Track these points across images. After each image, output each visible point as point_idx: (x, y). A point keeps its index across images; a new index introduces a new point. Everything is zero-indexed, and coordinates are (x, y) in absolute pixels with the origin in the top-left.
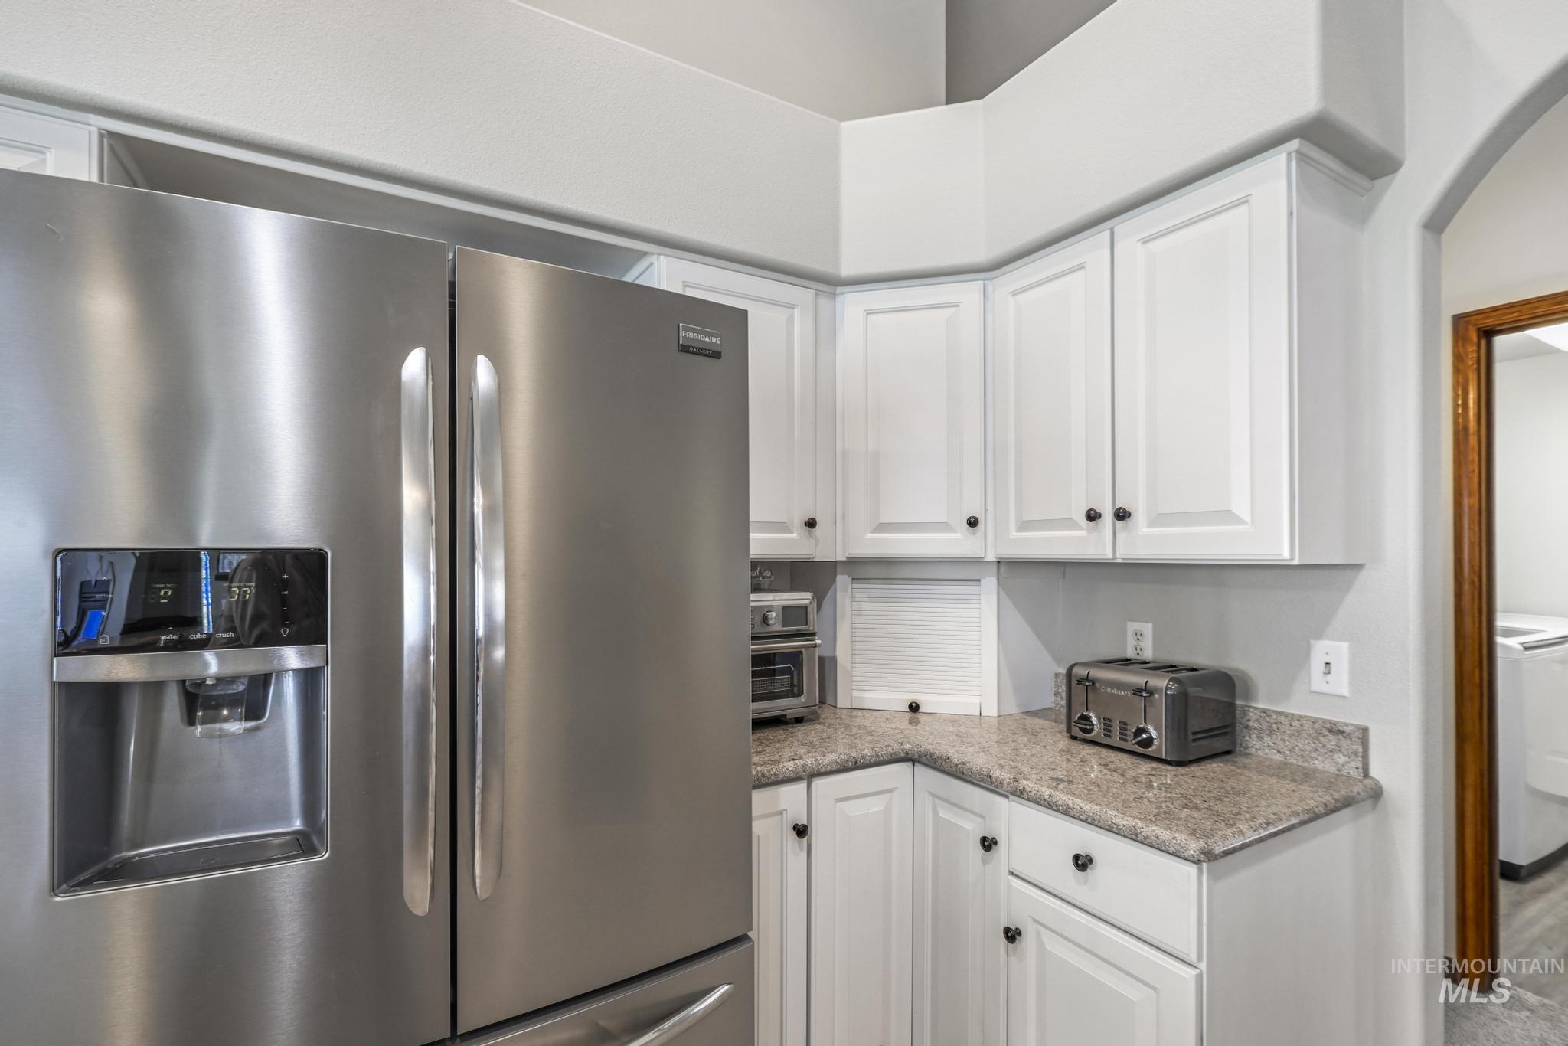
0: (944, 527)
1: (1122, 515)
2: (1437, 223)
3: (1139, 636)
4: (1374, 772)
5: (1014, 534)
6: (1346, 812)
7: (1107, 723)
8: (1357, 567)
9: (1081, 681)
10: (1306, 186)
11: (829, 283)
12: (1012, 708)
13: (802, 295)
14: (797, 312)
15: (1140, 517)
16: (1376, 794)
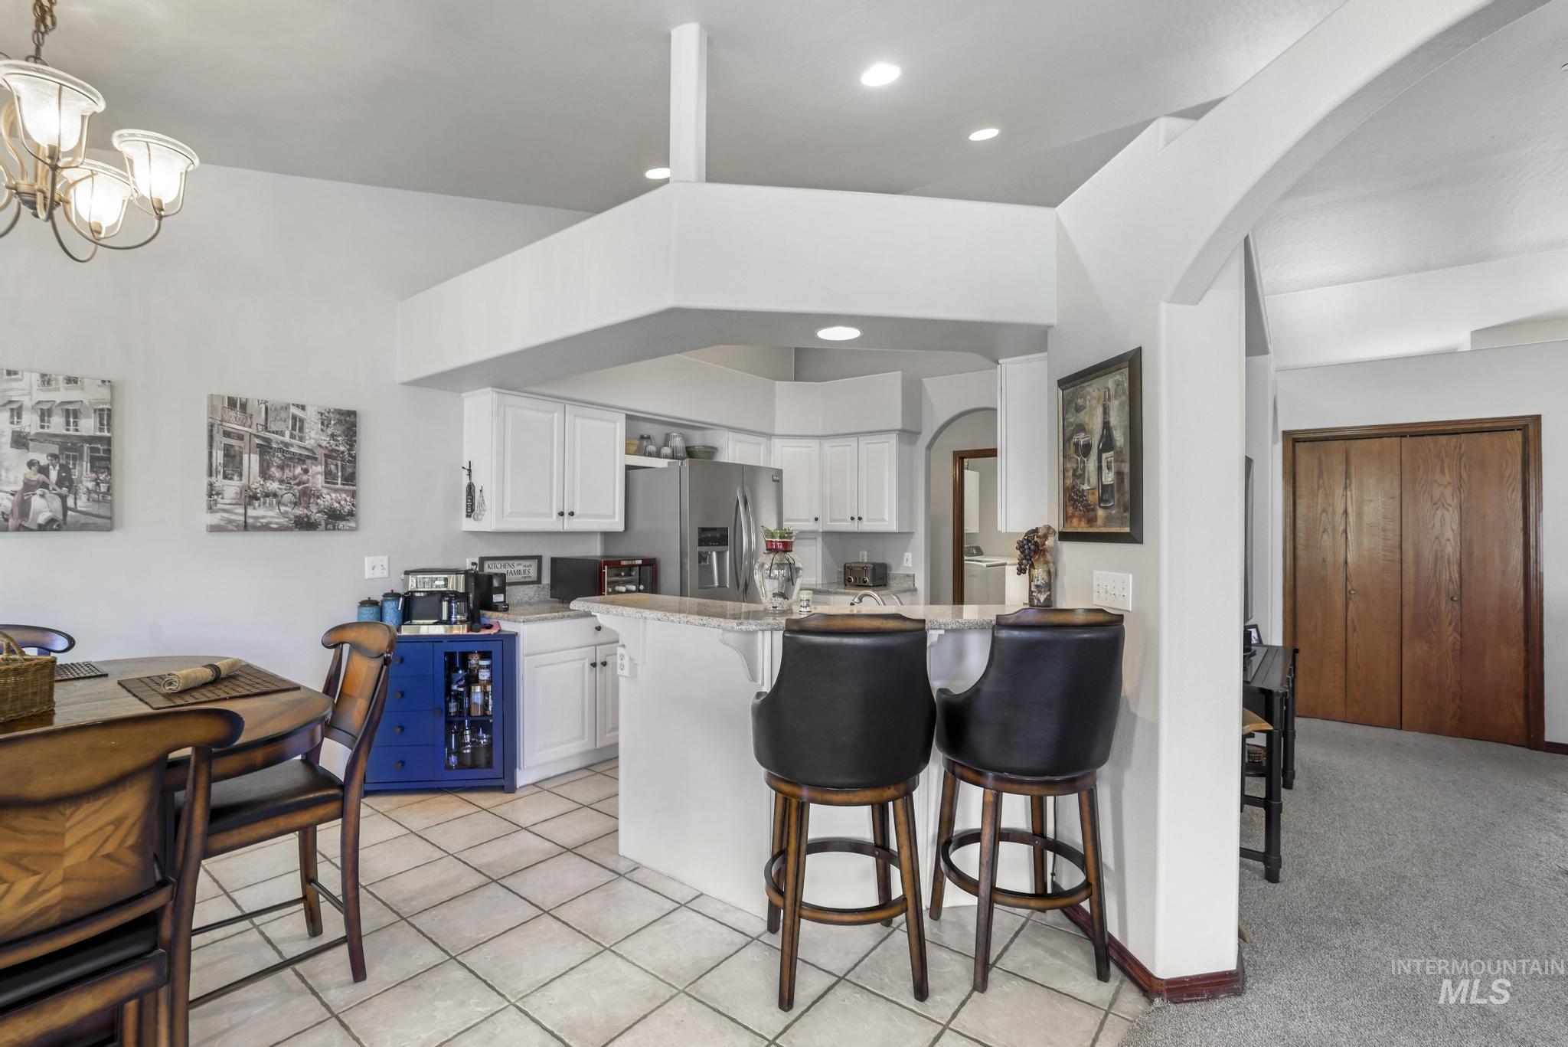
0: (807, 520)
1: (860, 519)
2: (929, 447)
3: (863, 556)
4: (916, 585)
5: (829, 523)
6: (908, 594)
7: (855, 579)
8: (913, 533)
9: (848, 567)
10: (900, 441)
11: (770, 436)
12: (826, 582)
13: (763, 440)
14: (762, 447)
15: (864, 519)
16: (916, 590)
